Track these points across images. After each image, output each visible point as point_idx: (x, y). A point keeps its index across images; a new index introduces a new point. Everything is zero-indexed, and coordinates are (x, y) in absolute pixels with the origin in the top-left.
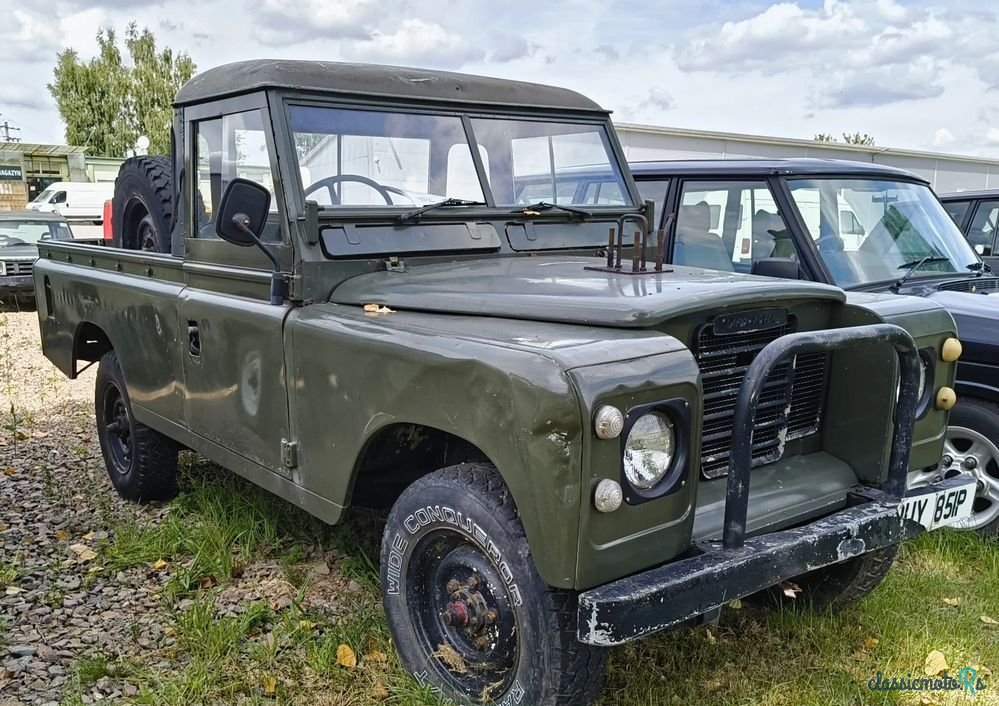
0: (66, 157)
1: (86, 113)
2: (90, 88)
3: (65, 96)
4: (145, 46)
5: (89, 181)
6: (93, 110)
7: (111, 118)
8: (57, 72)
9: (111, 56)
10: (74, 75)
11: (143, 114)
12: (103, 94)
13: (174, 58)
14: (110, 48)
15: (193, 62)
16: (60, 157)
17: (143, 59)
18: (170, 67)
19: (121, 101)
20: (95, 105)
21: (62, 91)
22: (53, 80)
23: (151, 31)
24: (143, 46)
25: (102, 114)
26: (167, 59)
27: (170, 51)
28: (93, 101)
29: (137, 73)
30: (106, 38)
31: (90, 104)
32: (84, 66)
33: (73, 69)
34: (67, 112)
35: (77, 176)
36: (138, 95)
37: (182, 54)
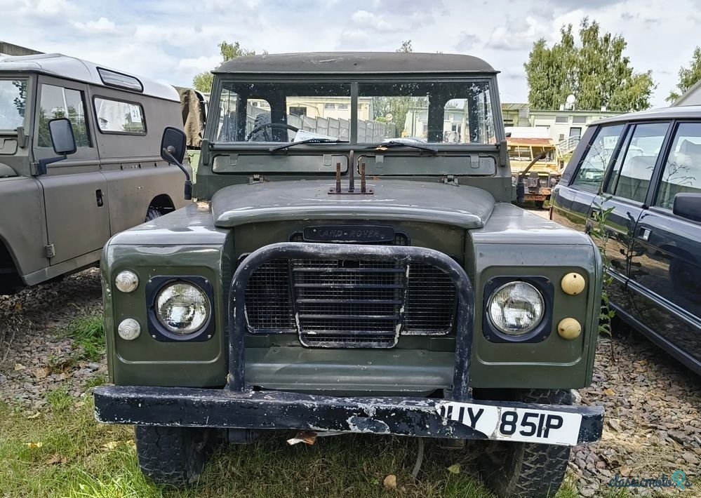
0: (518, 111)
1: (545, 82)
2: (550, 65)
3: (533, 70)
4: (592, 33)
5: (530, 126)
6: (549, 78)
7: (560, 84)
8: (531, 55)
9: (568, 41)
10: (540, 56)
11: (581, 79)
12: (558, 67)
13: (611, 39)
14: (568, 37)
15: (625, 41)
16: (515, 111)
17: (589, 42)
18: (608, 46)
19: (569, 71)
20: (551, 75)
21: (531, 68)
22: (528, 60)
23: (597, 22)
24: (590, 34)
25: (554, 81)
26: (607, 40)
27: (610, 34)
28: (550, 73)
29: (583, 53)
30: (566, 29)
31: (548, 75)
32: (548, 49)
33: (541, 52)
34: (532, 81)
35: (523, 123)
36: (581, 66)
37: (618, 36)
